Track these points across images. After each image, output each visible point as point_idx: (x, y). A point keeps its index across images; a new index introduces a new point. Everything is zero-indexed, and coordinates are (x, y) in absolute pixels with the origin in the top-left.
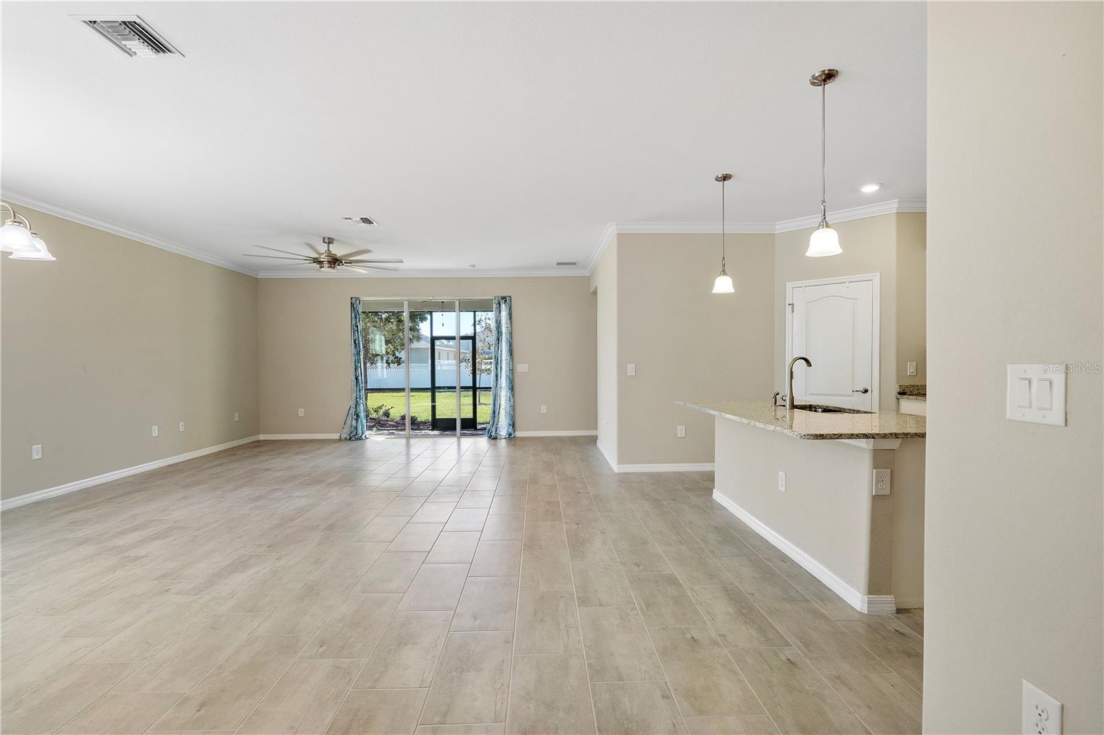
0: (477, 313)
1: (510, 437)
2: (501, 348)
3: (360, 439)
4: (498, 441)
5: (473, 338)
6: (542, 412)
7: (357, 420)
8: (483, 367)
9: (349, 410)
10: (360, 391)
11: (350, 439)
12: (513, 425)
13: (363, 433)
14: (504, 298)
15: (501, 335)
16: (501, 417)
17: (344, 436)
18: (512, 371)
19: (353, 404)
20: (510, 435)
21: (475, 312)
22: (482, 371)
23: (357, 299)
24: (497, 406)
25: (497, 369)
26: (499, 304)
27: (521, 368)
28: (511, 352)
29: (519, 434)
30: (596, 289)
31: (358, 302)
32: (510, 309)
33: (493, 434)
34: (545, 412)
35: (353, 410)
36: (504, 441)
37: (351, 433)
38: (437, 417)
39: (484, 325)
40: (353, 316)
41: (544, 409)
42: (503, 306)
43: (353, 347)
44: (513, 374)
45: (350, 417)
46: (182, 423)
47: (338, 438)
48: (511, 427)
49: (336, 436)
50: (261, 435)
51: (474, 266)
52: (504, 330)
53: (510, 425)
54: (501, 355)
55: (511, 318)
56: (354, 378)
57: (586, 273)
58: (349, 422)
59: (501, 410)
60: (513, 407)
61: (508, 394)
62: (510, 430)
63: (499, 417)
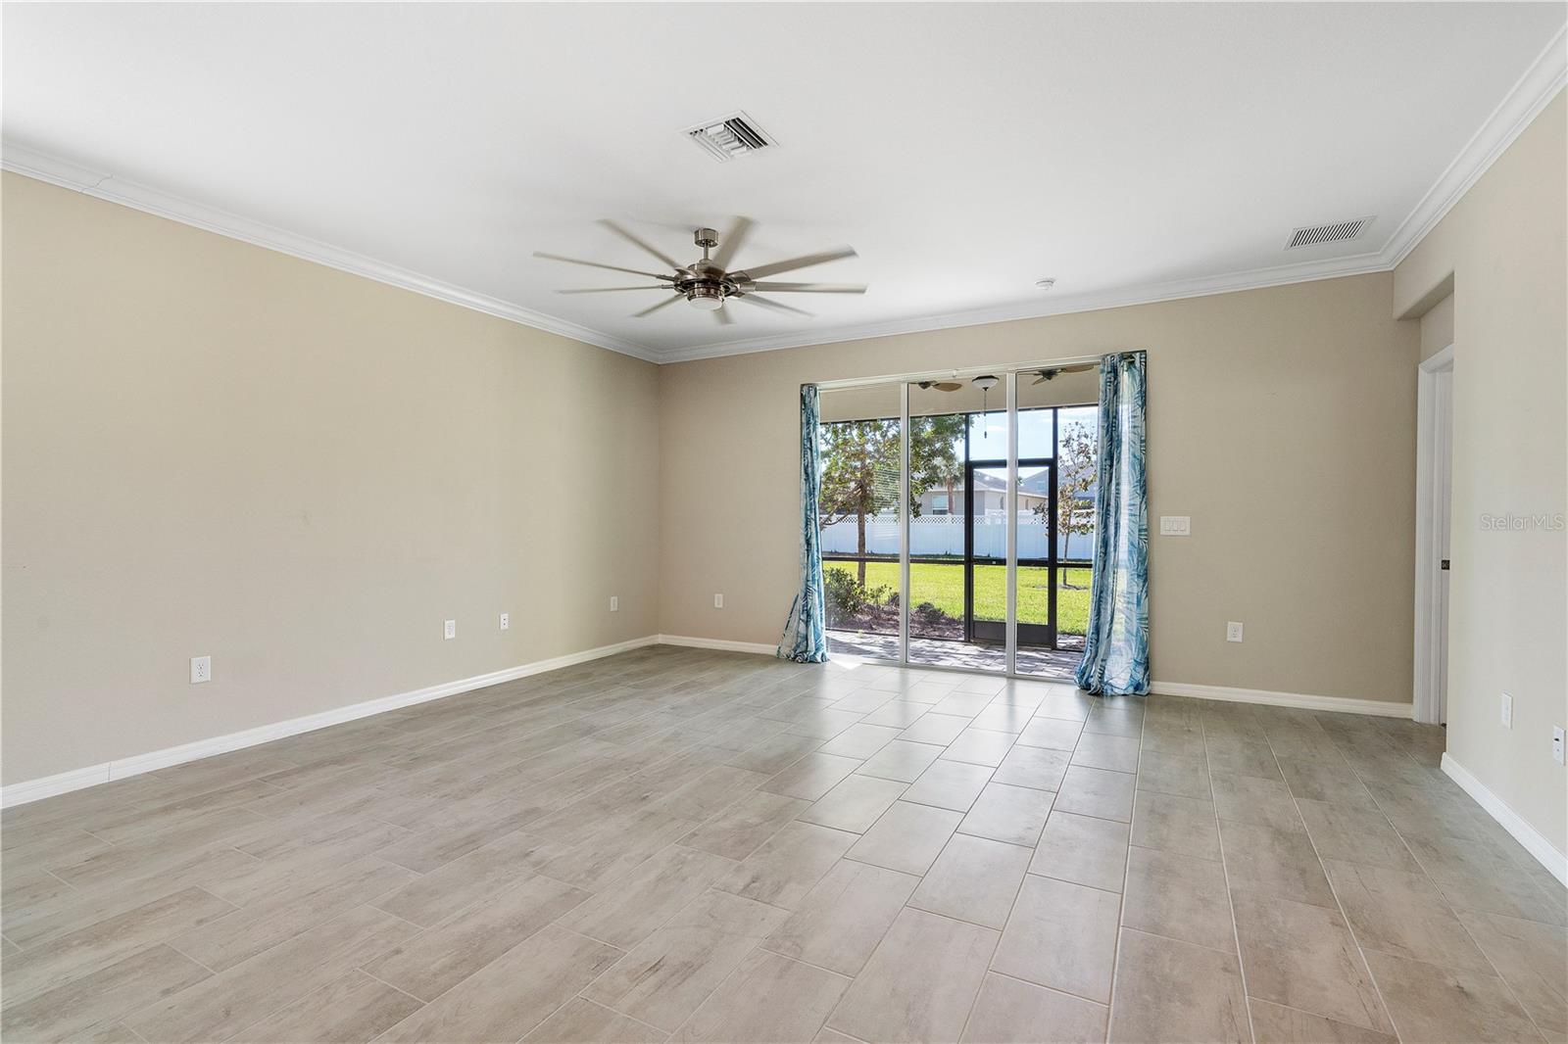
0: (1059, 411)
1: (1139, 694)
2: (1118, 478)
3: (813, 661)
4: (1105, 700)
5: (1052, 464)
6: (1230, 638)
7: (807, 623)
8: (1073, 521)
9: (795, 602)
10: (813, 566)
11: (794, 659)
12: (1146, 664)
13: (817, 650)
14: (1128, 357)
15: (1119, 446)
16: (1114, 642)
17: (785, 651)
18: (1145, 532)
19: (800, 590)
20: (1138, 687)
21: (1055, 409)
22: (1070, 529)
23: (810, 386)
24: (1106, 616)
25: (1106, 527)
26: (1115, 371)
27: (1171, 525)
28: (1144, 487)
29: (1161, 687)
30: (1451, 277)
31: (812, 393)
32: (1144, 381)
33: (1094, 681)
34: (1239, 639)
35: (800, 602)
36: (1120, 703)
37: (798, 646)
38: (975, 615)
39: (1075, 447)
40: (804, 421)
41: (1235, 632)
42: (1126, 379)
43: (803, 480)
45: (795, 616)
46: (506, 616)
47: (775, 653)
48: (1141, 670)
49: (770, 649)
50: (660, 635)
51: (1051, 282)
52: (1126, 434)
53: (1138, 663)
54: (1118, 493)
55: (1144, 404)
56: (803, 540)
57: (1382, 263)
58: (794, 624)
59: (1116, 627)
60: (1147, 622)
61: (1136, 589)
62: (1139, 676)
63: (1109, 643)
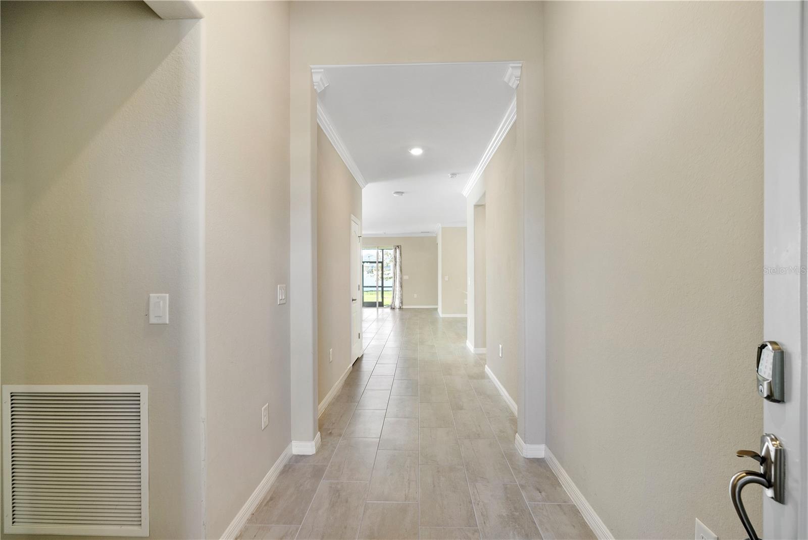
1: (400, 308)
4: (395, 310)
5: (382, 263)
6: (415, 297)
8: (387, 277)
12: (402, 303)
14: (398, 247)
18: (401, 279)
22: (386, 279)
24: (395, 294)
25: (395, 278)
26: (396, 249)
27: (406, 277)
28: (401, 271)
29: (404, 307)
32: (401, 251)
33: (393, 307)
36: (397, 309)
38: (364, 301)
39: (388, 257)
42: (398, 250)
44: (402, 280)
52: (398, 260)
54: (396, 271)
55: (401, 255)
57: (434, 235)
59: (396, 296)
60: (402, 295)
61: (400, 289)
62: (401, 305)
63: (395, 300)
